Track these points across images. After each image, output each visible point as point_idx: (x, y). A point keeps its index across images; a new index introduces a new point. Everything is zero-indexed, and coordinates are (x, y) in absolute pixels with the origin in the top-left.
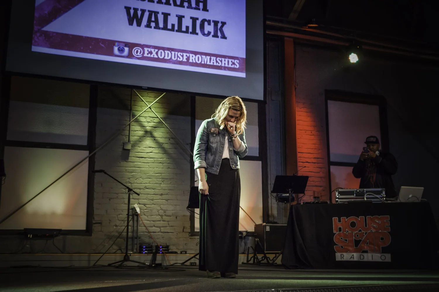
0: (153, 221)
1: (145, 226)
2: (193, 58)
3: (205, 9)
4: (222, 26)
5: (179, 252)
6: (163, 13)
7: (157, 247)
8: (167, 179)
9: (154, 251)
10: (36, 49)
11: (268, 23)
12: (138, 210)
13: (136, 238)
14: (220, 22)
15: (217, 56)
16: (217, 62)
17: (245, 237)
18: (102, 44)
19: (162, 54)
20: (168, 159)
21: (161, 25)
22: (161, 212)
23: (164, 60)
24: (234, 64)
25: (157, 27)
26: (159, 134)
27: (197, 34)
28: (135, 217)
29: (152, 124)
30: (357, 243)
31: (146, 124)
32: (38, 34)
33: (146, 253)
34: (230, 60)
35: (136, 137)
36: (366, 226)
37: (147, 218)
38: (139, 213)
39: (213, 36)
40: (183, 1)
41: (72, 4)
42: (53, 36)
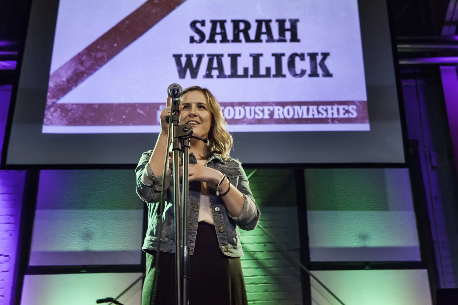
2: (279, 112)
3: (294, 39)
4: (323, 60)
6: (229, 55)
10: (47, 129)
14: (320, 54)
15: (318, 104)
16: (319, 112)
18: (141, 110)
19: (230, 113)
20: (265, 275)
21: (227, 71)
24: (347, 112)
25: (221, 75)
27: (284, 76)
32: (52, 110)
34: (341, 107)
39: (310, 76)
40: (259, 33)
41: (99, 63)
42: (72, 109)
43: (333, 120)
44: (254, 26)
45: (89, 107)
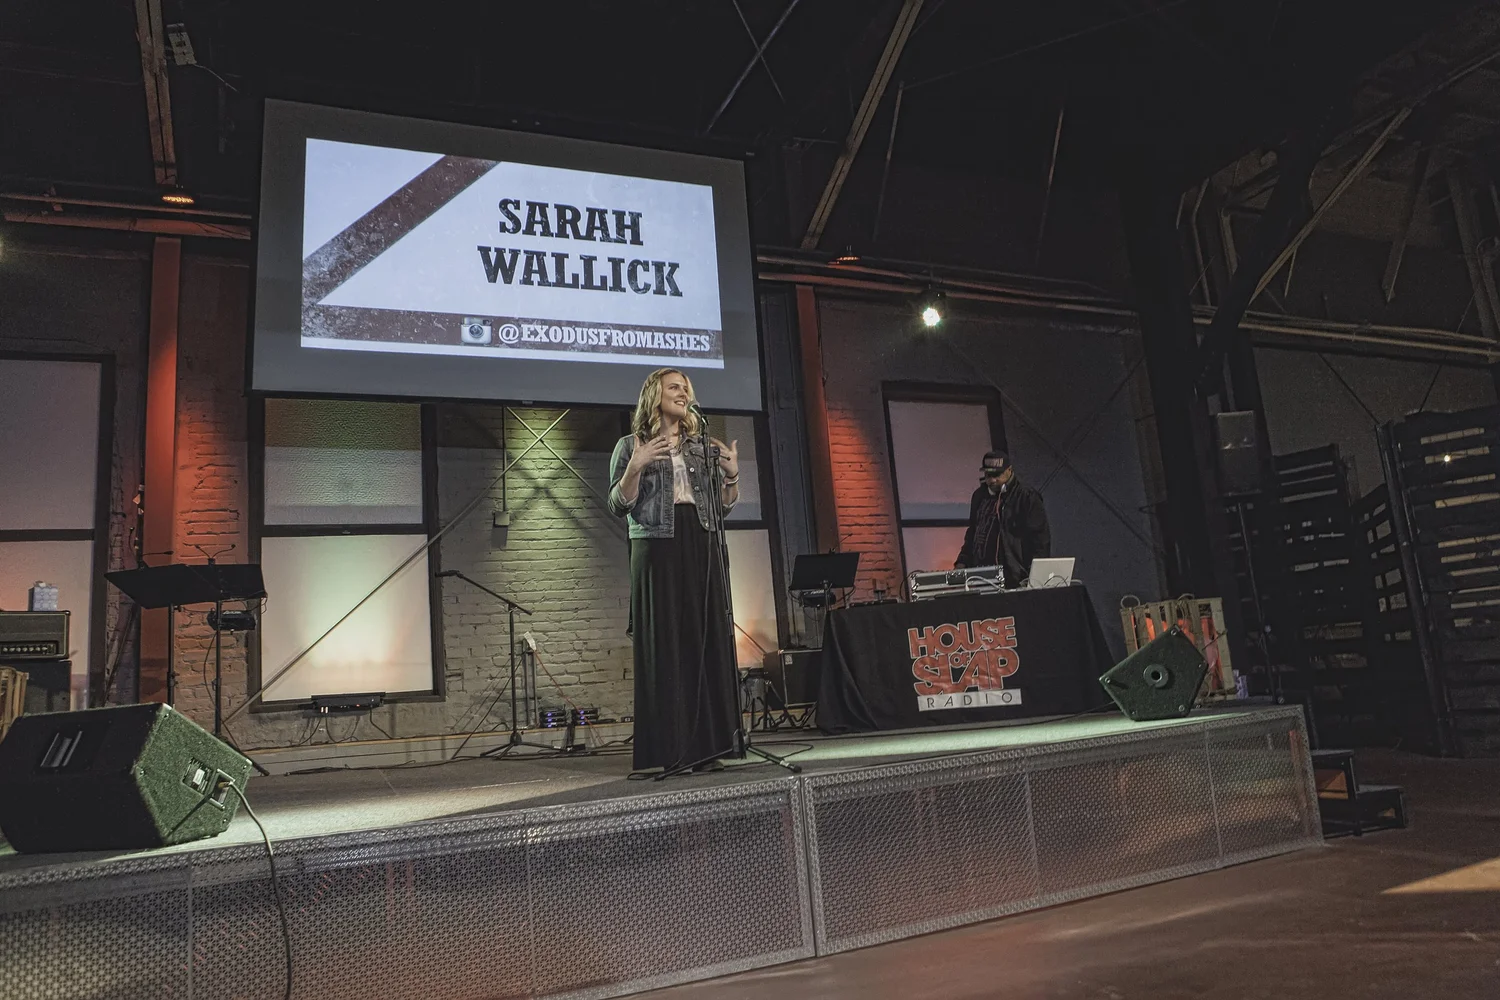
0: (564, 663)
1: (548, 674)
2: (618, 338)
3: (636, 240)
4: (671, 272)
5: (618, 719)
6: (553, 255)
7: (575, 713)
8: (585, 578)
9: (569, 721)
10: (307, 342)
11: (760, 258)
12: (532, 643)
13: (534, 699)
14: (667, 264)
15: (665, 330)
16: (666, 342)
17: (745, 680)
18: (438, 322)
19: (557, 335)
21: (552, 277)
22: (578, 645)
23: (562, 346)
24: (699, 343)
25: (544, 282)
26: (563, 491)
27: (624, 290)
28: (528, 658)
29: (547, 473)
30: (957, 673)
31: (536, 473)
32: (312, 314)
33: (553, 726)
34: (692, 337)
35: (517, 501)
36: (972, 641)
37: (551, 658)
38: (535, 649)
39: (655, 292)
40: (591, 228)
41: (374, 249)
42: (340, 315)
43: (683, 353)
44: (585, 216)
45: (365, 313)
